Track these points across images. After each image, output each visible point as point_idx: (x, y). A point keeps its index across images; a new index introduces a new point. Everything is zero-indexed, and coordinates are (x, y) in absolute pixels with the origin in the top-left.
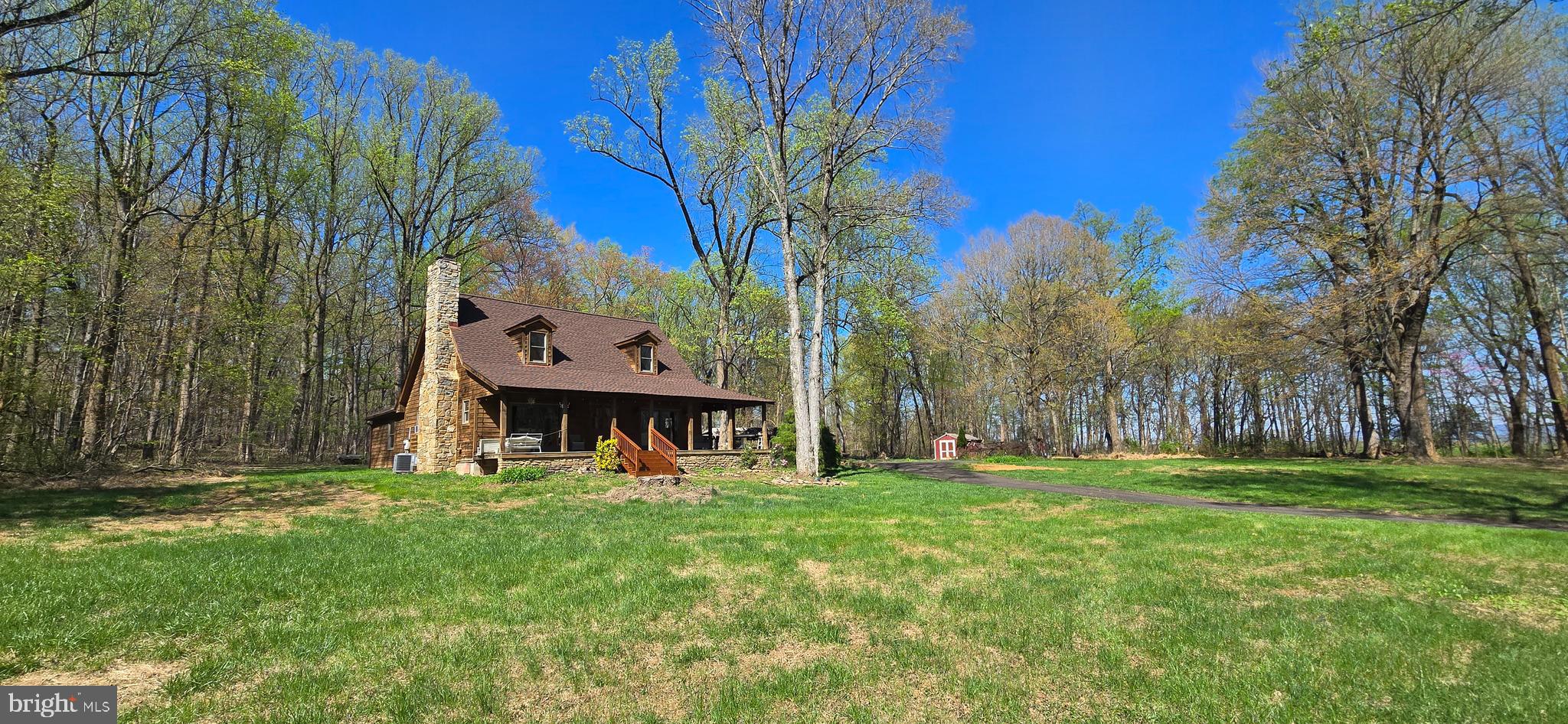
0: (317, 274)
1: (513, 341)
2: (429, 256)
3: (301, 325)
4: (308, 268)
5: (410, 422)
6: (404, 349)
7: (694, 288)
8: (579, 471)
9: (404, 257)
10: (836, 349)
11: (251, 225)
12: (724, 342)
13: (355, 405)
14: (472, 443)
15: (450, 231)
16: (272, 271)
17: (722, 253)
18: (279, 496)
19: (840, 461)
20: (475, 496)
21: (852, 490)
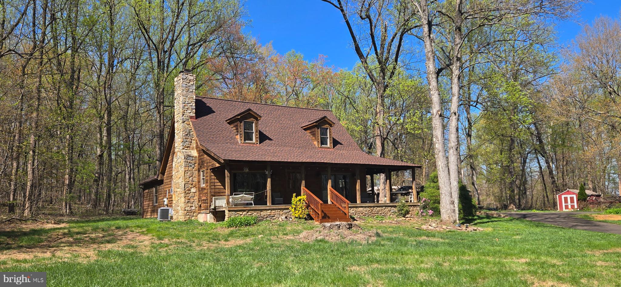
0: (105, 87)
1: (232, 128)
2: (174, 71)
3: (96, 123)
4: (99, 84)
5: (167, 186)
6: (161, 136)
7: (357, 83)
8: (280, 219)
9: (159, 73)
10: (470, 124)
11: (63, 57)
12: (381, 122)
13: (132, 175)
14: (207, 199)
15: (187, 53)
16: (77, 87)
17: (377, 55)
18: (89, 236)
19: (476, 211)
20: (211, 236)
21: (487, 234)
